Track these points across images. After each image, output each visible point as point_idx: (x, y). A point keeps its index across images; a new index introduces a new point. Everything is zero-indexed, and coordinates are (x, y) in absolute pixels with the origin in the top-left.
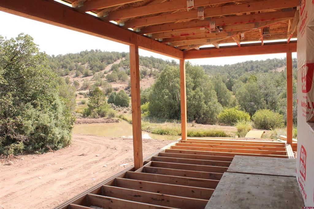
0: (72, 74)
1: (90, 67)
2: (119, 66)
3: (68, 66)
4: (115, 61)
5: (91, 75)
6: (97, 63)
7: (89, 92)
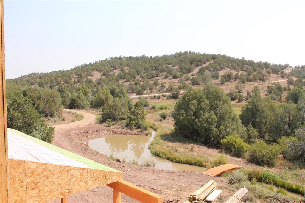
0: (162, 76)
1: (179, 69)
2: (207, 68)
3: (160, 67)
4: (204, 63)
5: (179, 77)
6: (186, 65)
7: (171, 94)
